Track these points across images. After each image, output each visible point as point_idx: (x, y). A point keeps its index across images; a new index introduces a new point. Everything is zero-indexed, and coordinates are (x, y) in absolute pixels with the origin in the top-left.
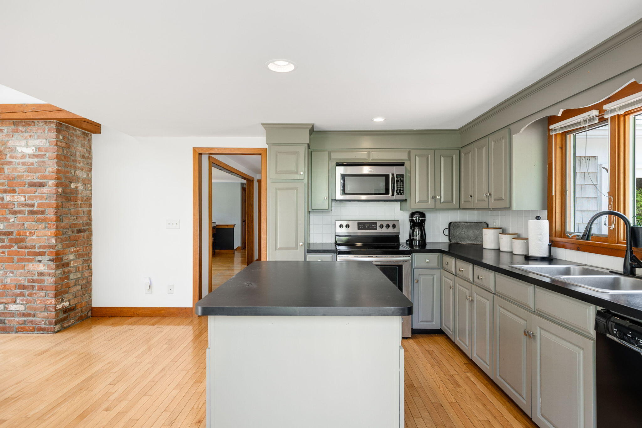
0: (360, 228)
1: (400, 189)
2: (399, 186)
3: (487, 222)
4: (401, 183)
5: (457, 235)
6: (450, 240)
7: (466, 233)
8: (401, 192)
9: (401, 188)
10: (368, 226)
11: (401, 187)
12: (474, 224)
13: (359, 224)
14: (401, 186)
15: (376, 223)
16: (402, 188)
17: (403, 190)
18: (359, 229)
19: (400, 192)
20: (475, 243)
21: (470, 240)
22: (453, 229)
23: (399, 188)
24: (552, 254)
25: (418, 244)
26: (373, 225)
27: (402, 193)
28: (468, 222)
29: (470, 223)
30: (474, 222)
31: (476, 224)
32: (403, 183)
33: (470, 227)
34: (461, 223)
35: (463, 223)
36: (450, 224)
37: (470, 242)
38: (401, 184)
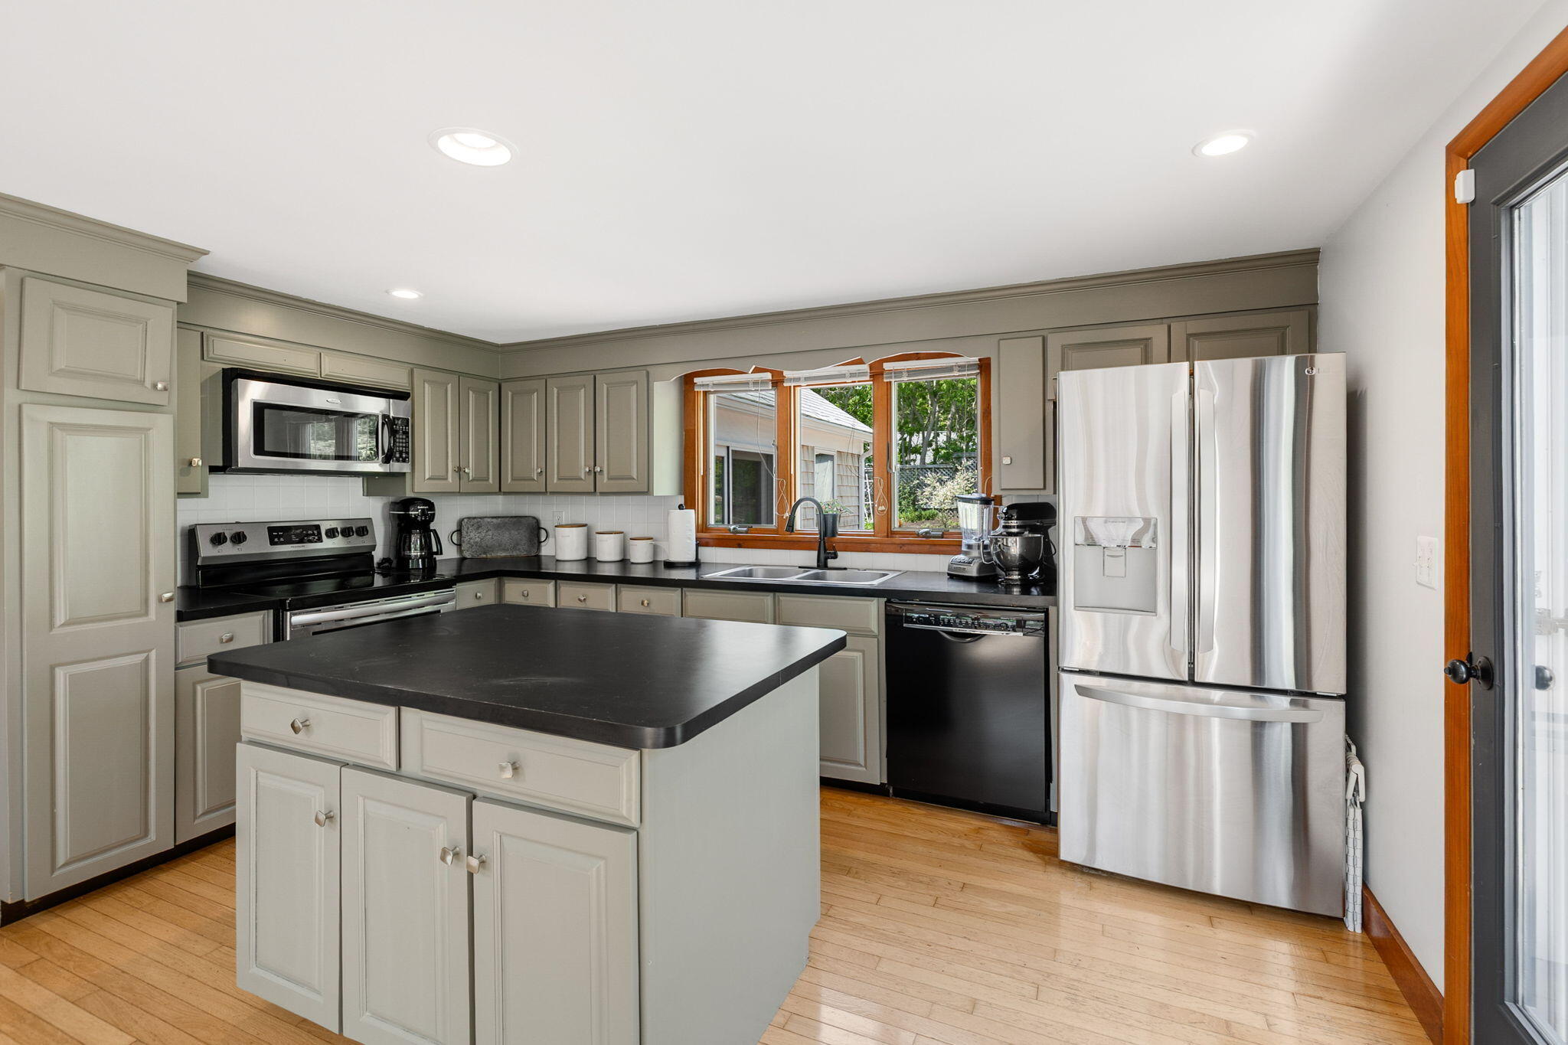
0: (276, 540)
1: (401, 449)
2: (399, 442)
3: (536, 516)
4: (404, 437)
5: (477, 542)
6: (460, 551)
7: (495, 538)
8: (404, 456)
9: (403, 447)
10: (297, 535)
11: (404, 445)
12: (511, 519)
13: (271, 530)
14: (402, 443)
15: (318, 527)
16: (405, 447)
17: (407, 453)
18: (272, 543)
19: (401, 456)
20: (515, 554)
21: (504, 550)
22: (467, 533)
23: (399, 447)
24: (699, 558)
25: (421, 567)
26: (310, 532)
27: (406, 458)
28: (499, 517)
29: (503, 519)
30: (512, 517)
31: (515, 519)
32: (408, 437)
33: (504, 526)
34: (486, 519)
35: (489, 520)
36: (460, 523)
37: (504, 554)
38: (402, 439)
